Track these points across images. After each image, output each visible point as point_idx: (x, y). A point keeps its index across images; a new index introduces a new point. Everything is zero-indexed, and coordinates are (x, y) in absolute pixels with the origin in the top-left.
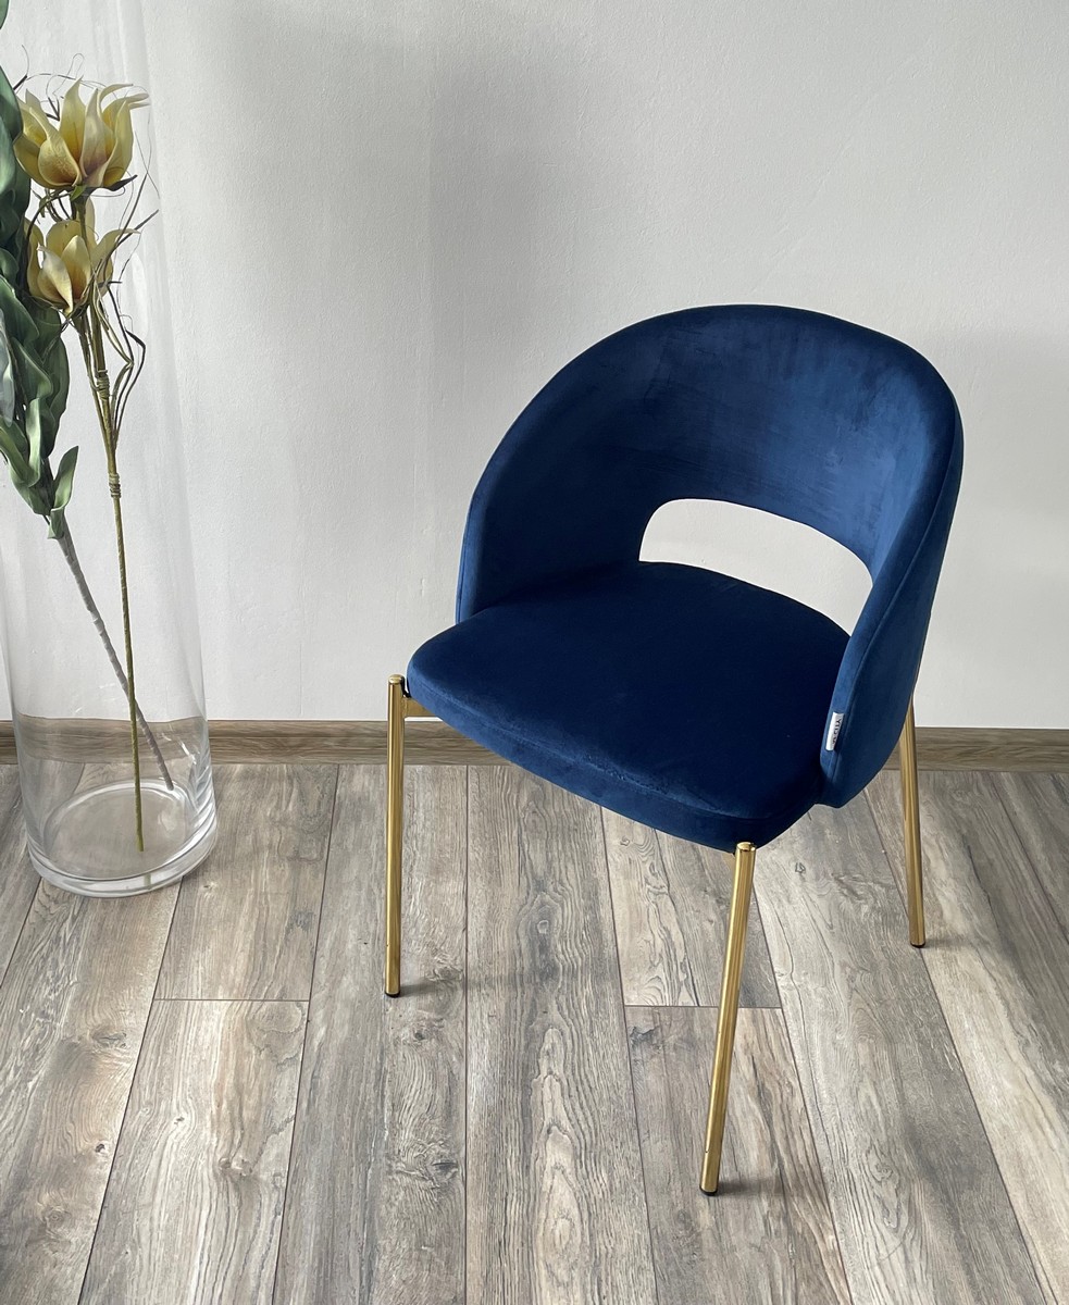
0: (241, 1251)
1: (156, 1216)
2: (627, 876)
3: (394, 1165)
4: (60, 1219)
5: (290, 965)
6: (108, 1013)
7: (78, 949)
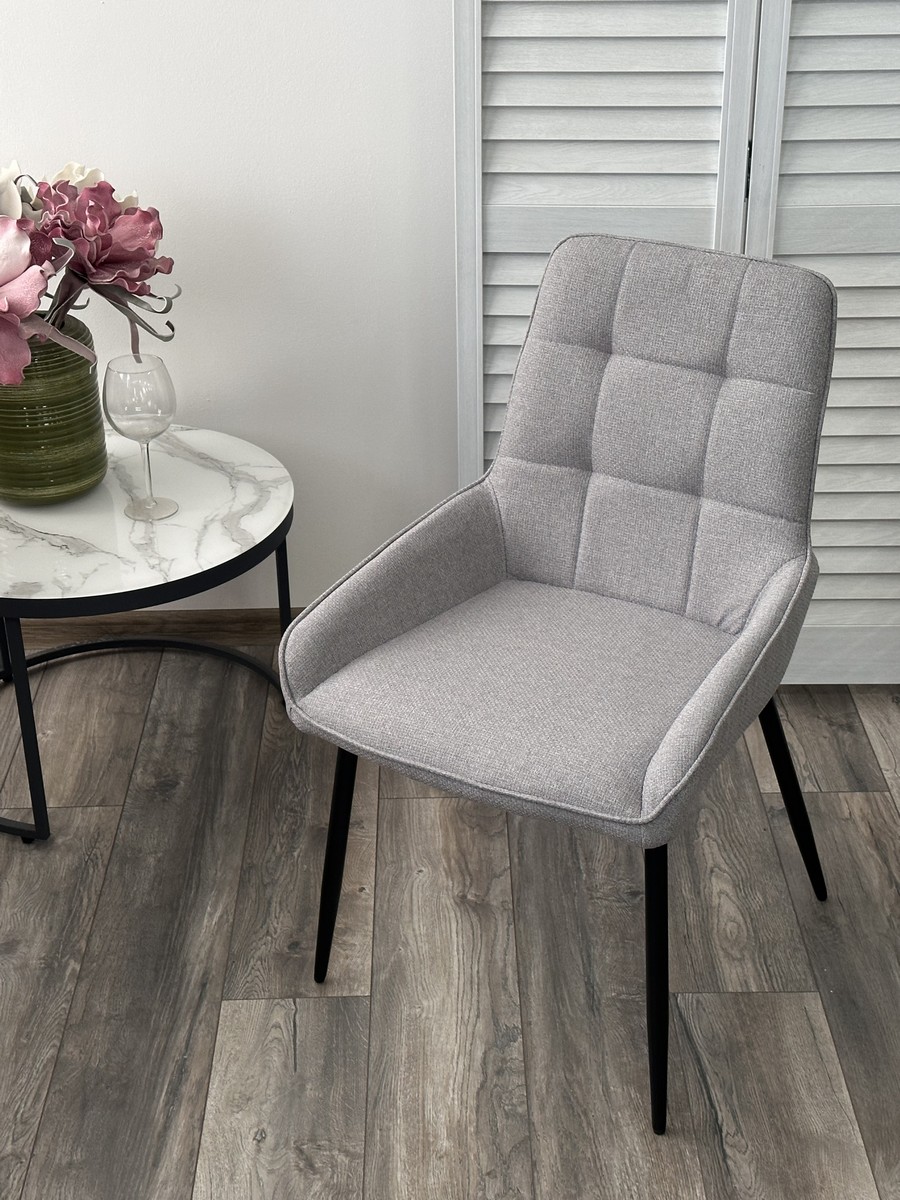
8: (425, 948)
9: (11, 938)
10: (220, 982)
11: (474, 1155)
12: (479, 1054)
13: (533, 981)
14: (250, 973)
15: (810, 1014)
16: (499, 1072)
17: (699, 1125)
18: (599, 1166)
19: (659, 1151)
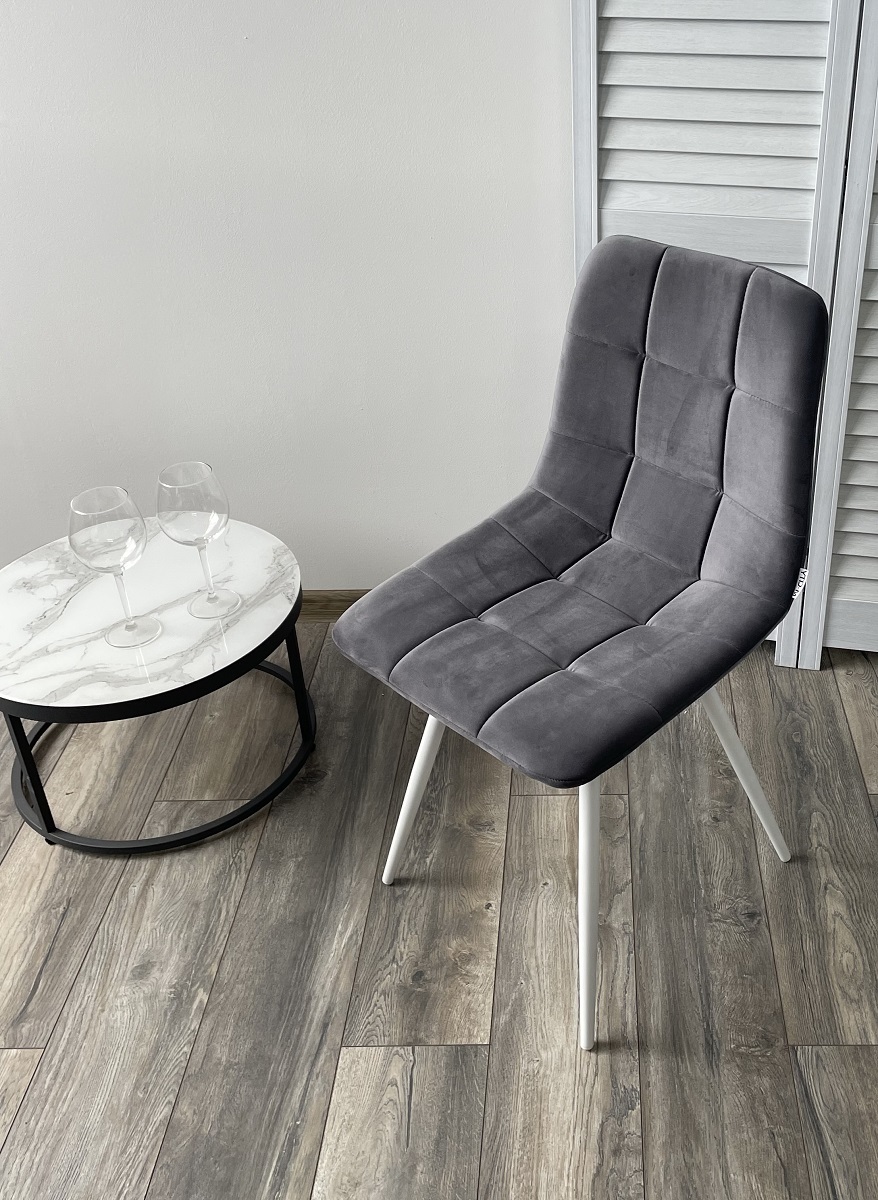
1: (539, 955)
2: (855, 698)
3: (712, 915)
4: (468, 960)
8: (546, 983)
9: (147, 959)
10: (342, 1022)
12: (596, 1126)
13: (652, 1027)
14: (372, 1012)
16: (616, 1152)
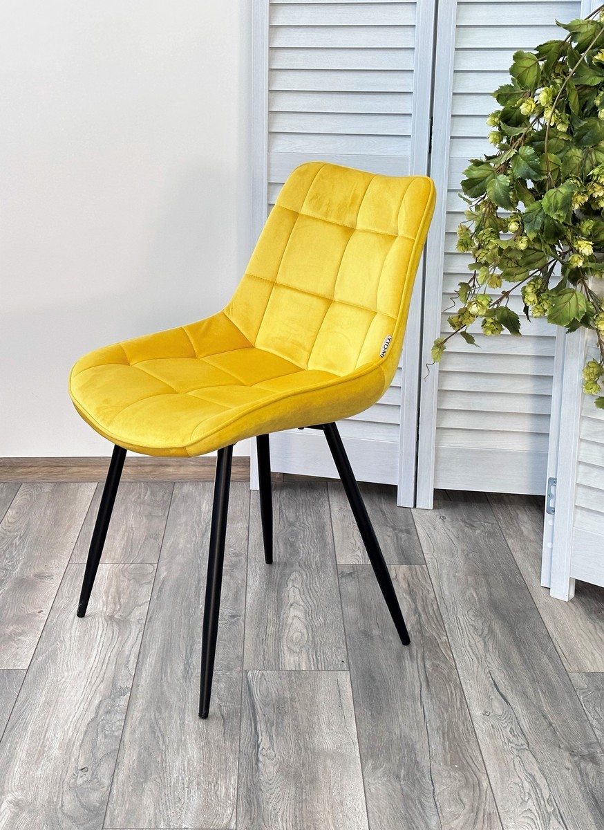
0: (120, 643)
1: (73, 632)
2: (342, 521)
4: (20, 634)
5: (146, 552)
6: (42, 568)
7: (24, 547)
8: (75, 644)
11: (75, 759)
12: (97, 702)
13: (148, 663)
15: (339, 683)
16: (108, 712)
17: (244, 743)
18: (164, 766)
19: (210, 757)
